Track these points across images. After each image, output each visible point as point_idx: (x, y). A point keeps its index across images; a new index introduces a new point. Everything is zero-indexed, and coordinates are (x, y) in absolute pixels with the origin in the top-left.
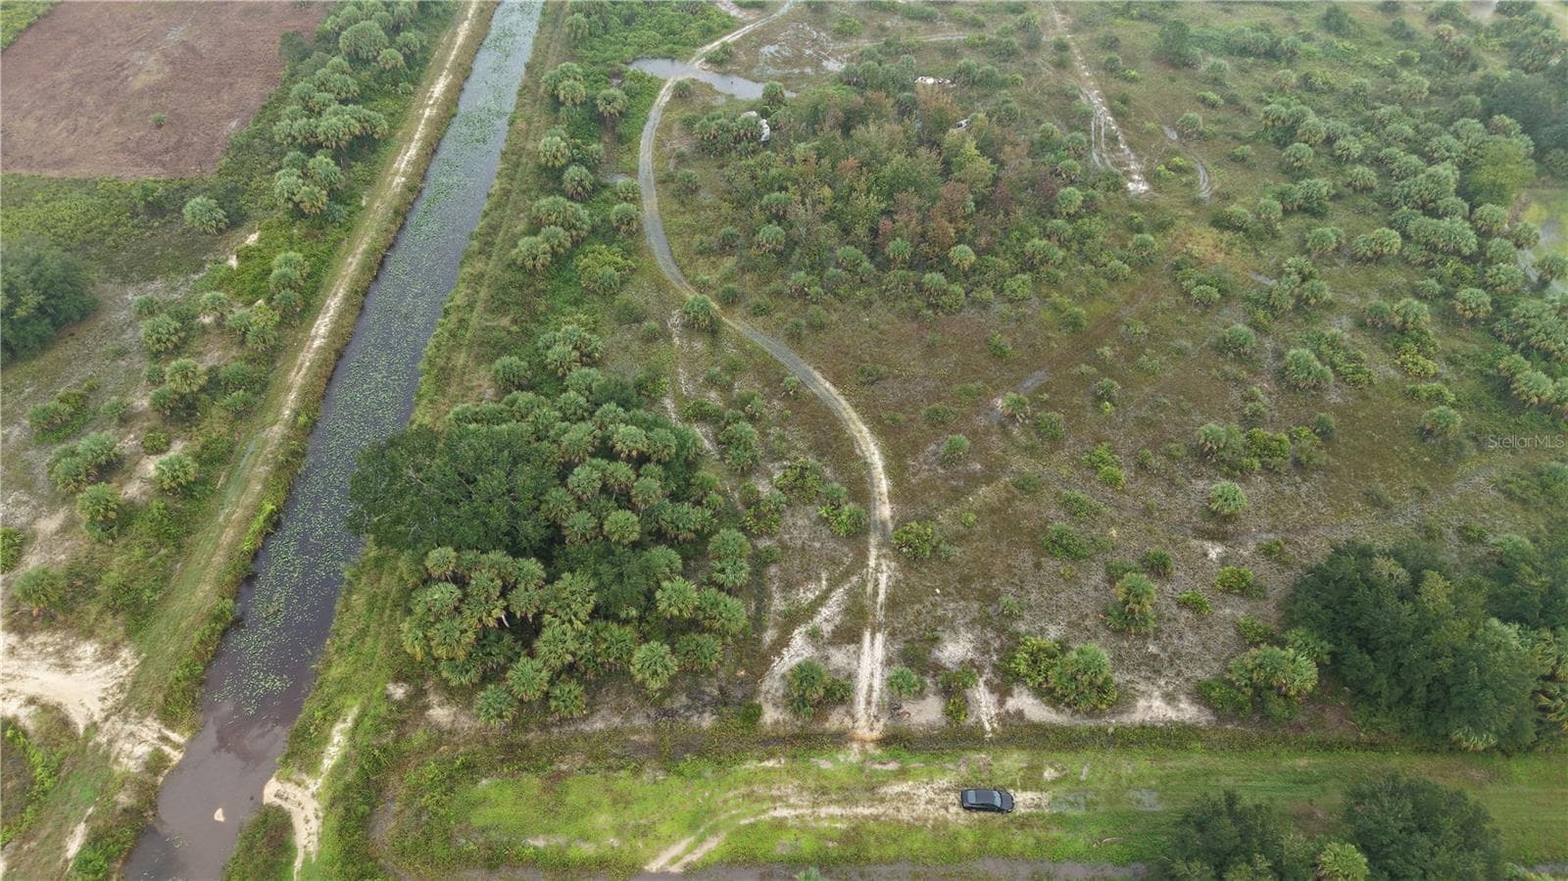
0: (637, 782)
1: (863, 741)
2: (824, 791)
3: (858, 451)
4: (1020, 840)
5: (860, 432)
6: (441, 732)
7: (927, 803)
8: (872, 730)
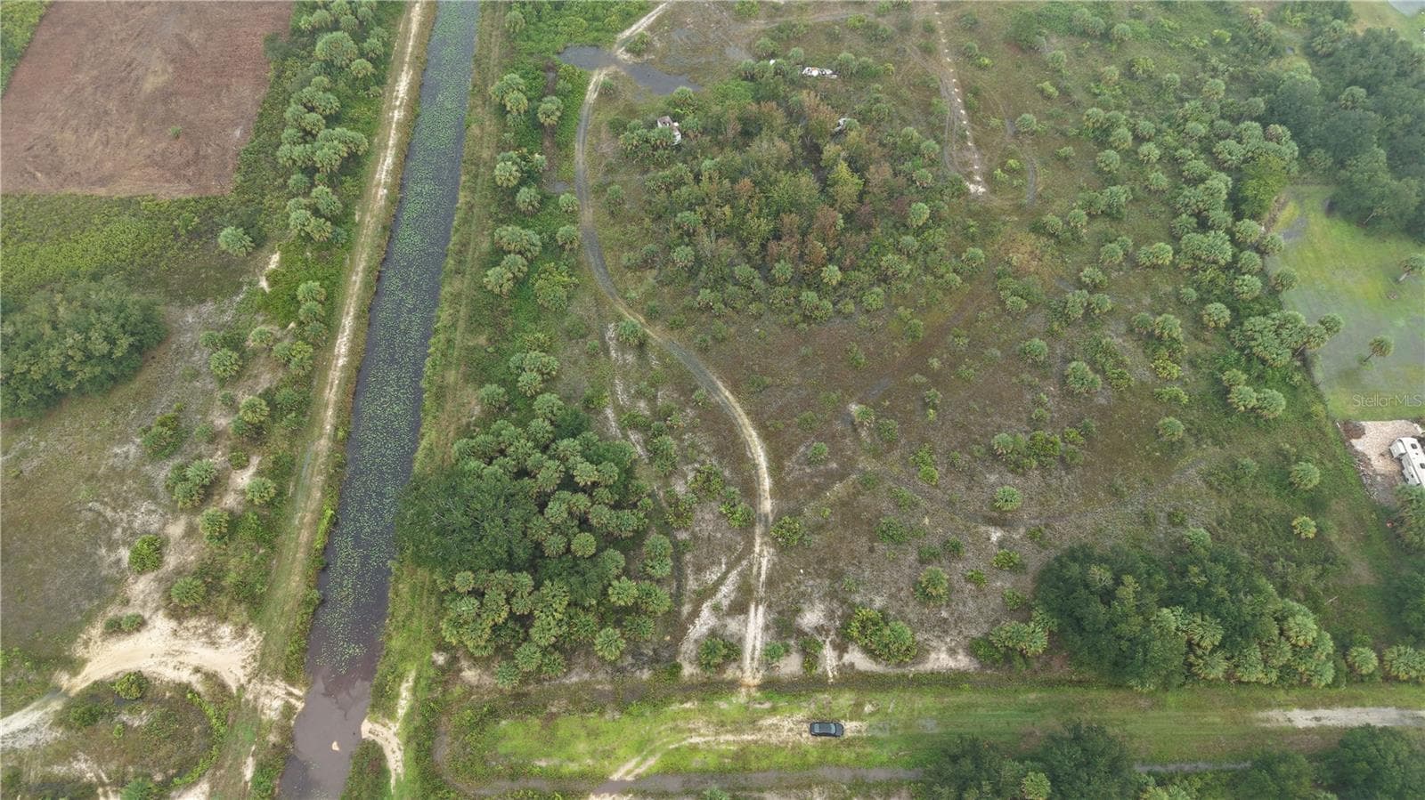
0: (602, 720)
1: (749, 686)
2: (723, 724)
3: (749, 455)
4: (847, 755)
5: (751, 436)
6: (471, 687)
7: (789, 731)
8: (754, 678)
